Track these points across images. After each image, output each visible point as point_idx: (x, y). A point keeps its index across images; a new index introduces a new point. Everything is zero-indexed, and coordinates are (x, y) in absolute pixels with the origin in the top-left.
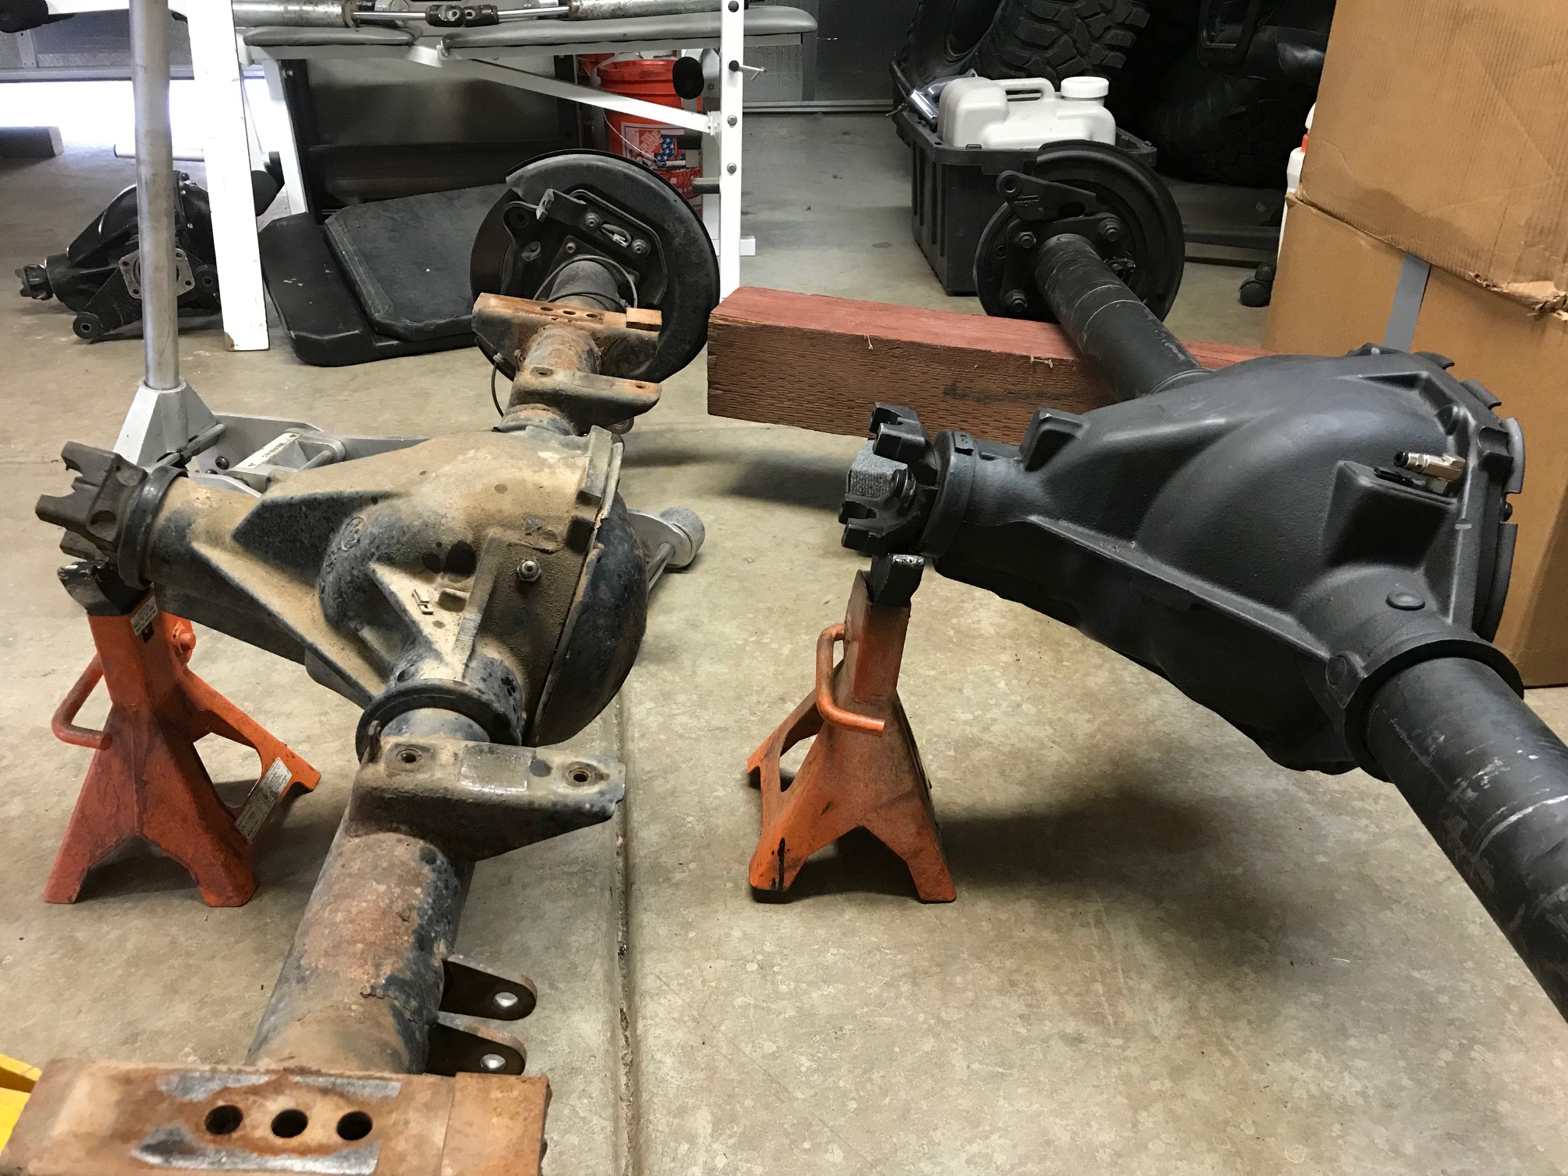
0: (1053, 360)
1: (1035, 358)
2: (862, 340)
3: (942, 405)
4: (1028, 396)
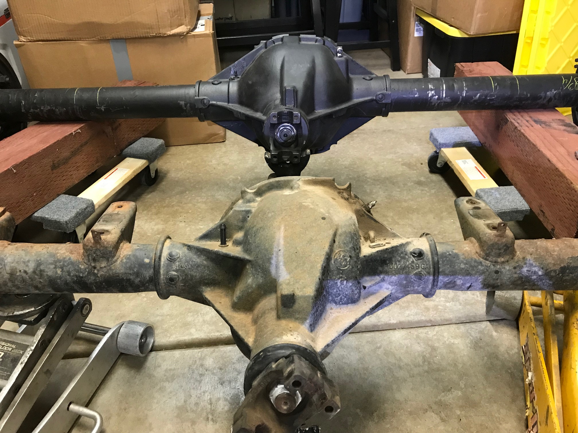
0: (79, 129)
1: (74, 132)
2: (9, 171)
3: (53, 176)
4: (78, 149)
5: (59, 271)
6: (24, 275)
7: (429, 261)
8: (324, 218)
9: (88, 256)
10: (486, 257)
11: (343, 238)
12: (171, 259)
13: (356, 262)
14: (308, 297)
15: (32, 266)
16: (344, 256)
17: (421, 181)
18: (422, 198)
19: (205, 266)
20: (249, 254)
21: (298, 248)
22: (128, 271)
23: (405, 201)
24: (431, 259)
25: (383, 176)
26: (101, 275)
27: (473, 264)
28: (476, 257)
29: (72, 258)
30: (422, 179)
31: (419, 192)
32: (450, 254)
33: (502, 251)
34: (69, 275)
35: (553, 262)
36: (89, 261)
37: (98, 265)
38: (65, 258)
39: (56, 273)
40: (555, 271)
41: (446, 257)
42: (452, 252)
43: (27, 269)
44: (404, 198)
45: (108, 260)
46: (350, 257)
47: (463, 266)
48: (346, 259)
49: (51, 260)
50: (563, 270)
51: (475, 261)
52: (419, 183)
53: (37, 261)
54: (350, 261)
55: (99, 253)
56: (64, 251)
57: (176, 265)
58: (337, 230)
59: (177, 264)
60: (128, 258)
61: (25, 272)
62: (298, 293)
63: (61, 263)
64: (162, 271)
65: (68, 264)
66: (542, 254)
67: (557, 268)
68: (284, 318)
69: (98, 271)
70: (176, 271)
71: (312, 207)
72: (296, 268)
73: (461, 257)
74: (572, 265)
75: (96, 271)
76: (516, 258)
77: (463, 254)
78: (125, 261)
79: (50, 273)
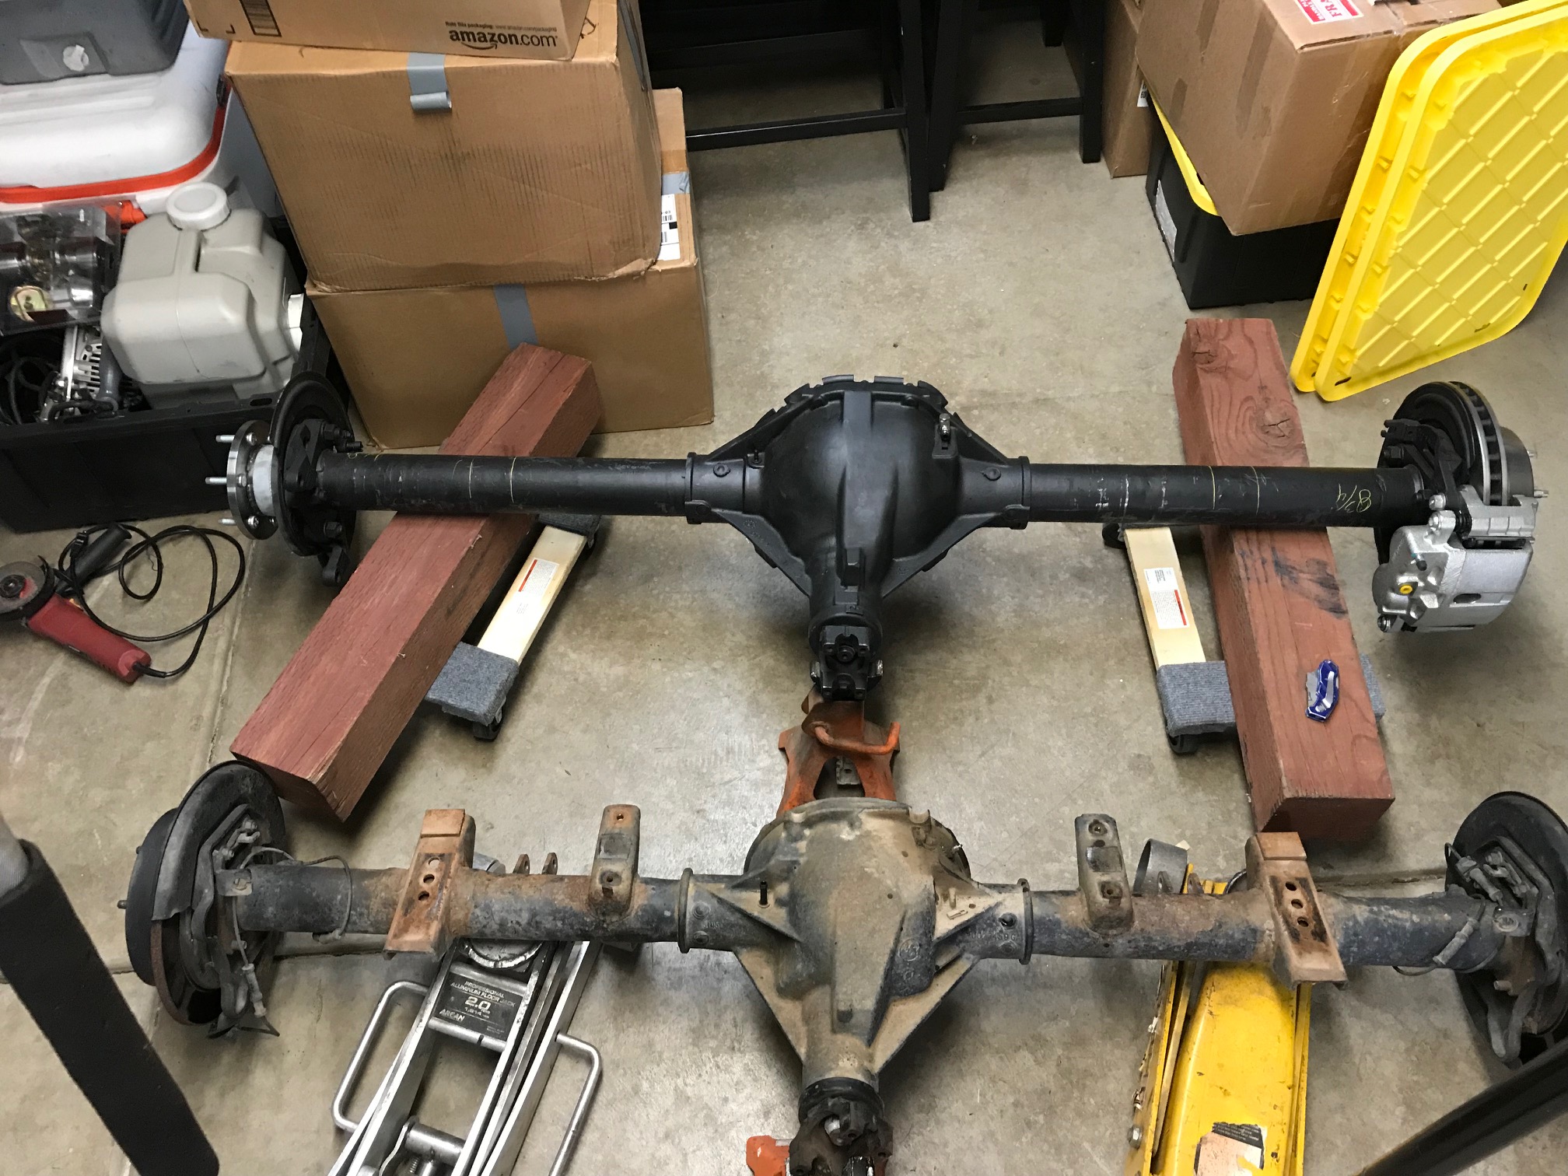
5: (559, 924)
6: (517, 926)
7: (1021, 931)
8: (890, 896)
9: (596, 910)
10: (1095, 928)
11: (913, 921)
12: (699, 914)
13: (927, 949)
14: (868, 1011)
15: (525, 917)
16: (912, 946)
17: (1085, 568)
18: (1078, 618)
19: (740, 926)
20: (799, 933)
21: (858, 943)
22: (645, 926)
23: (1048, 623)
24: (1024, 929)
25: (1016, 550)
26: (612, 930)
27: (1077, 935)
28: (1082, 926)
29: (574, 908)
30: (1088, 563)
31: (1077, 599)
32: (1050, 920)
33: (1114, 924)
34: (572, 928)
35: (1178, 936)
36: (597, 914)
37: (608, 919)
38: (566, 907)
39: (556, 925)
40: (1179, 947)
41: (1044, 923)
42: (1053, 916)
43: (520, 921)
44: (1047, 615)
45: (621, 915)
46: (920, 945)
47: (1064, 937)
48: (915, 950)
49: (547, 910)
50: (1189, 946)
51: (1081, 931)
52: (1081, 575)
53: (531, 910)
54: (919, 951)
55: (609, 907)
56: (562, 897)
57: (705, 924)
58: (905, 913)
59: (706, 922)
60: (644, 910)
61: (518, 923)
62: (857, 1006)
63: (562, 914)
64: (687, 930)
65: (570, 916)
66: (1167, 925)
67: (1182, 943)
68: (840, 1032)
69: (608, 925)
70: (705, 930)
71: (876, 875)
72: (854, 972)
73: (1064, 925)
74: (1201, 941)
75: (605, 925)
76: (1133, 930)
77: (1067, 922)
78: (640, 913)
79: (548, 926)
